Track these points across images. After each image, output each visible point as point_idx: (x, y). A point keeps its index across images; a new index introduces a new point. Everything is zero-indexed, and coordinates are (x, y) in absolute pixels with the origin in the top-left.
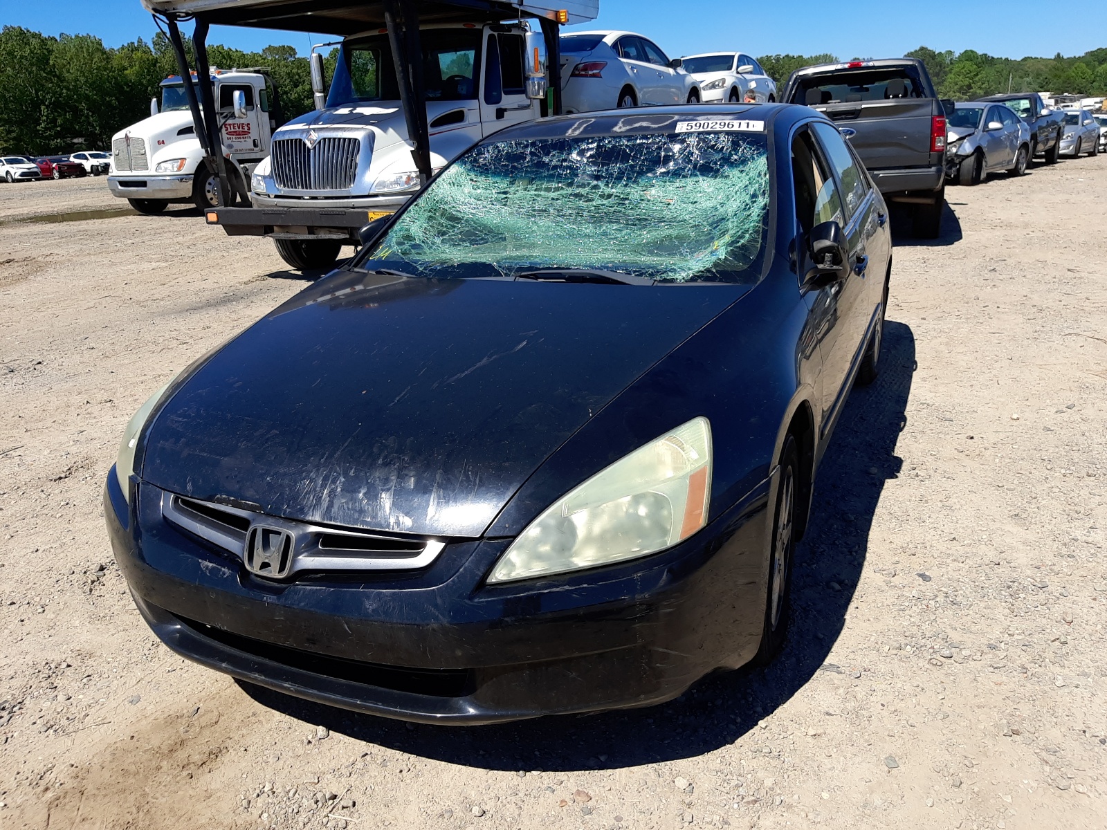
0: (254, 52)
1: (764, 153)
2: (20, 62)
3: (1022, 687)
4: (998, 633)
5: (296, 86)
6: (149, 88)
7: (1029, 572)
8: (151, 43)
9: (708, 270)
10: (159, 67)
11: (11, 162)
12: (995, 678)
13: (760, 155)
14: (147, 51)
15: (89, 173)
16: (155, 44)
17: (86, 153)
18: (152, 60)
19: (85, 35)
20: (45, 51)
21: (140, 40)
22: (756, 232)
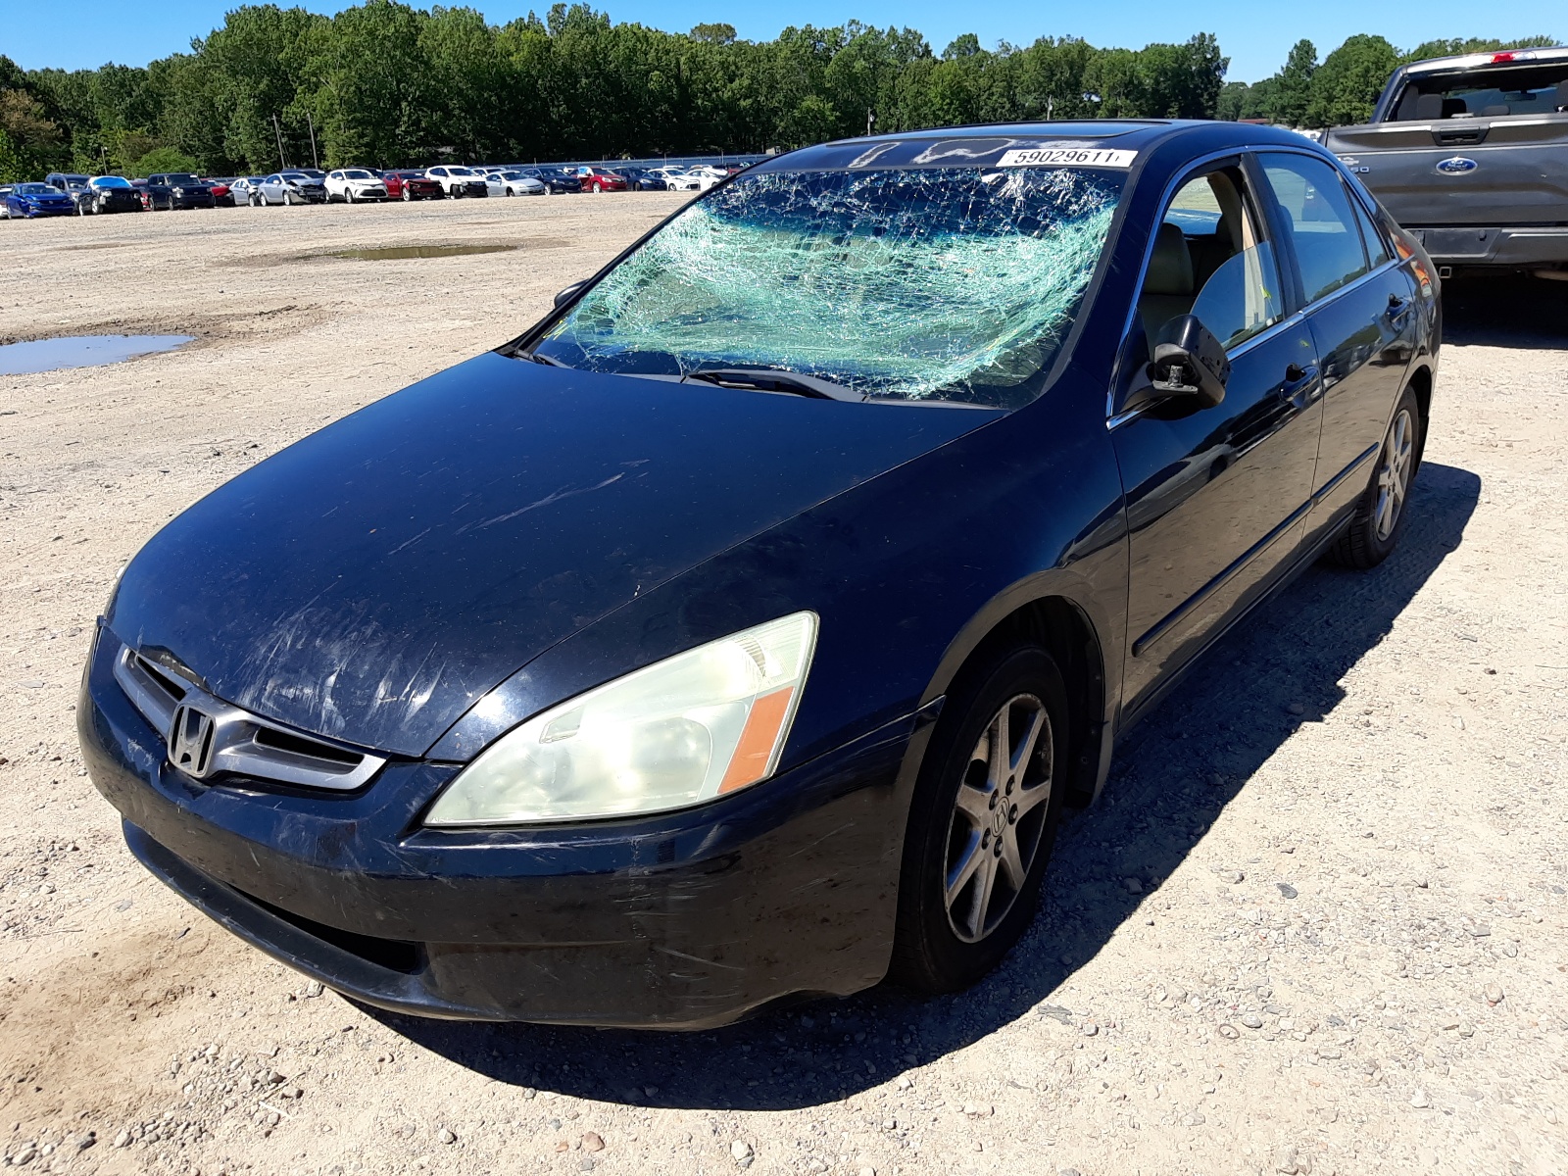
0: (680, 33)
1: (1114, 202)
2: (382, 44)
3: (1353, 1097)
4: (1358, 1000)
5: (732, 81)
6: (540, 82)
7: (1469, 908)
8: (546, 19)
9: (960, 383)
10: (554, 53)
11: (353, 176)
12: (1313, 1073)
13: (1107, 205)
14: (539, 31)
15: (447, 194)
16: (550, 21)
17: (446, 168)
18: (545, 42)
19: (463, 8)
20: (412, 29)
21: (532, 16)
22: (1054, 327)
